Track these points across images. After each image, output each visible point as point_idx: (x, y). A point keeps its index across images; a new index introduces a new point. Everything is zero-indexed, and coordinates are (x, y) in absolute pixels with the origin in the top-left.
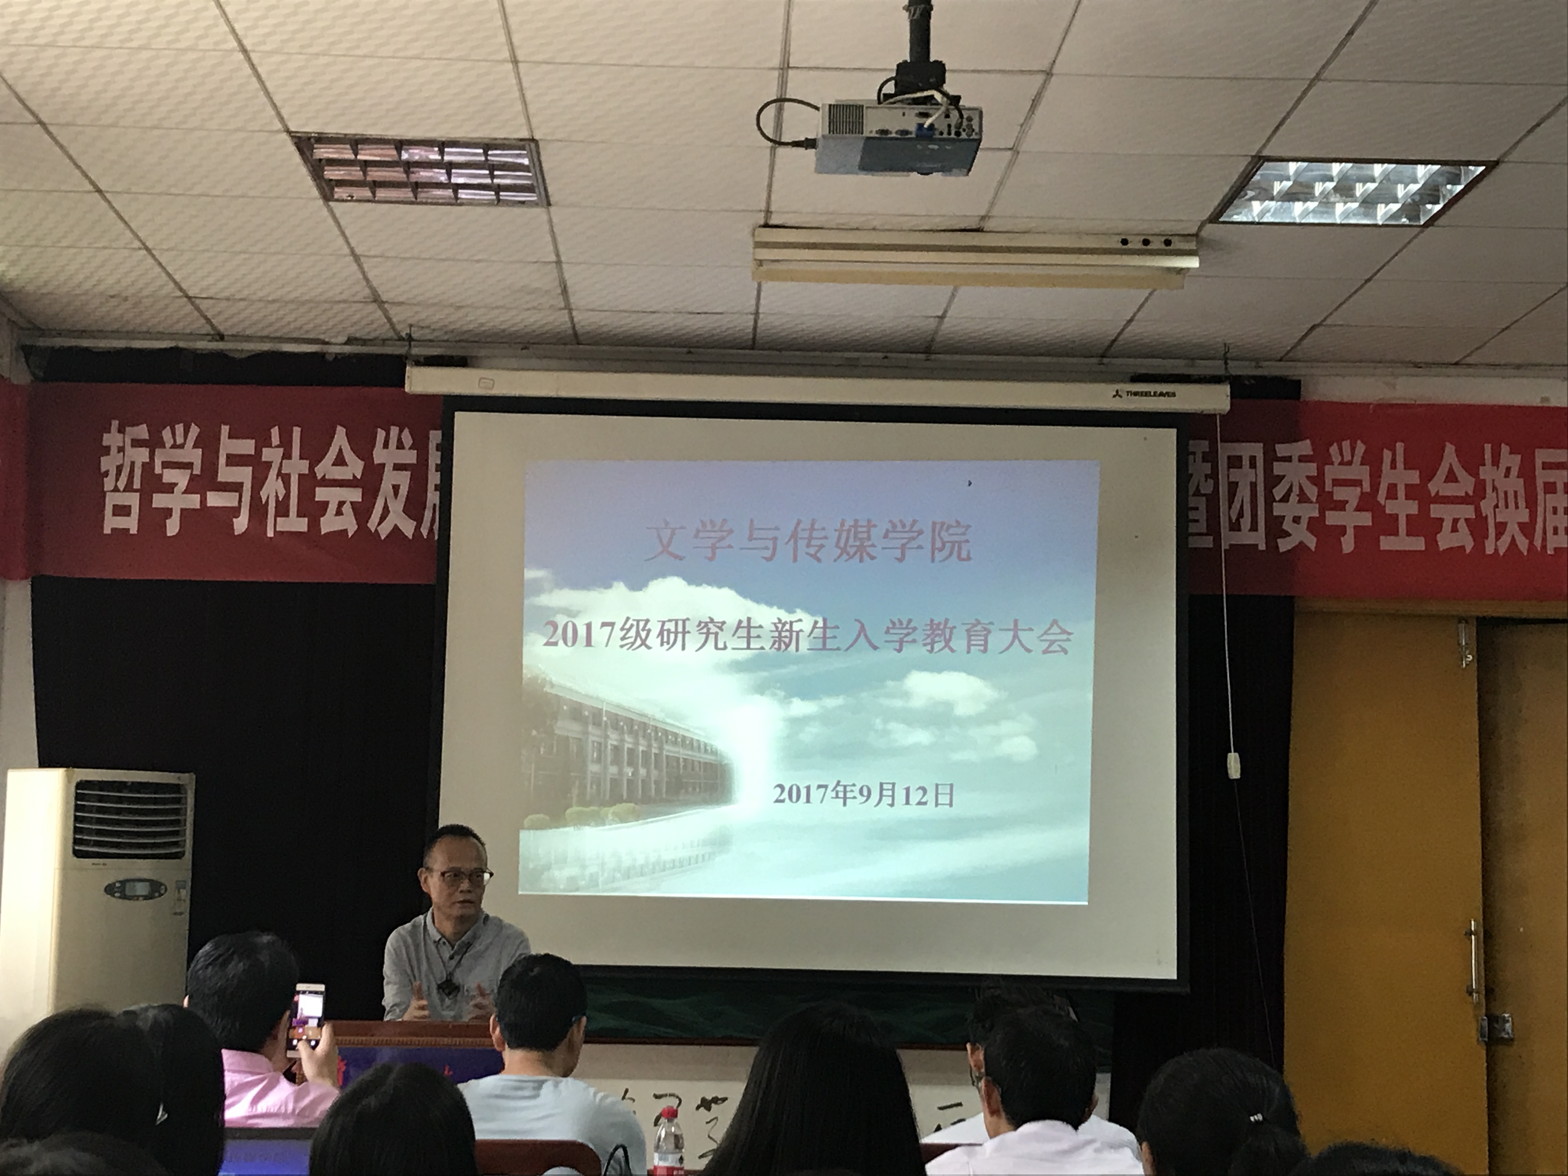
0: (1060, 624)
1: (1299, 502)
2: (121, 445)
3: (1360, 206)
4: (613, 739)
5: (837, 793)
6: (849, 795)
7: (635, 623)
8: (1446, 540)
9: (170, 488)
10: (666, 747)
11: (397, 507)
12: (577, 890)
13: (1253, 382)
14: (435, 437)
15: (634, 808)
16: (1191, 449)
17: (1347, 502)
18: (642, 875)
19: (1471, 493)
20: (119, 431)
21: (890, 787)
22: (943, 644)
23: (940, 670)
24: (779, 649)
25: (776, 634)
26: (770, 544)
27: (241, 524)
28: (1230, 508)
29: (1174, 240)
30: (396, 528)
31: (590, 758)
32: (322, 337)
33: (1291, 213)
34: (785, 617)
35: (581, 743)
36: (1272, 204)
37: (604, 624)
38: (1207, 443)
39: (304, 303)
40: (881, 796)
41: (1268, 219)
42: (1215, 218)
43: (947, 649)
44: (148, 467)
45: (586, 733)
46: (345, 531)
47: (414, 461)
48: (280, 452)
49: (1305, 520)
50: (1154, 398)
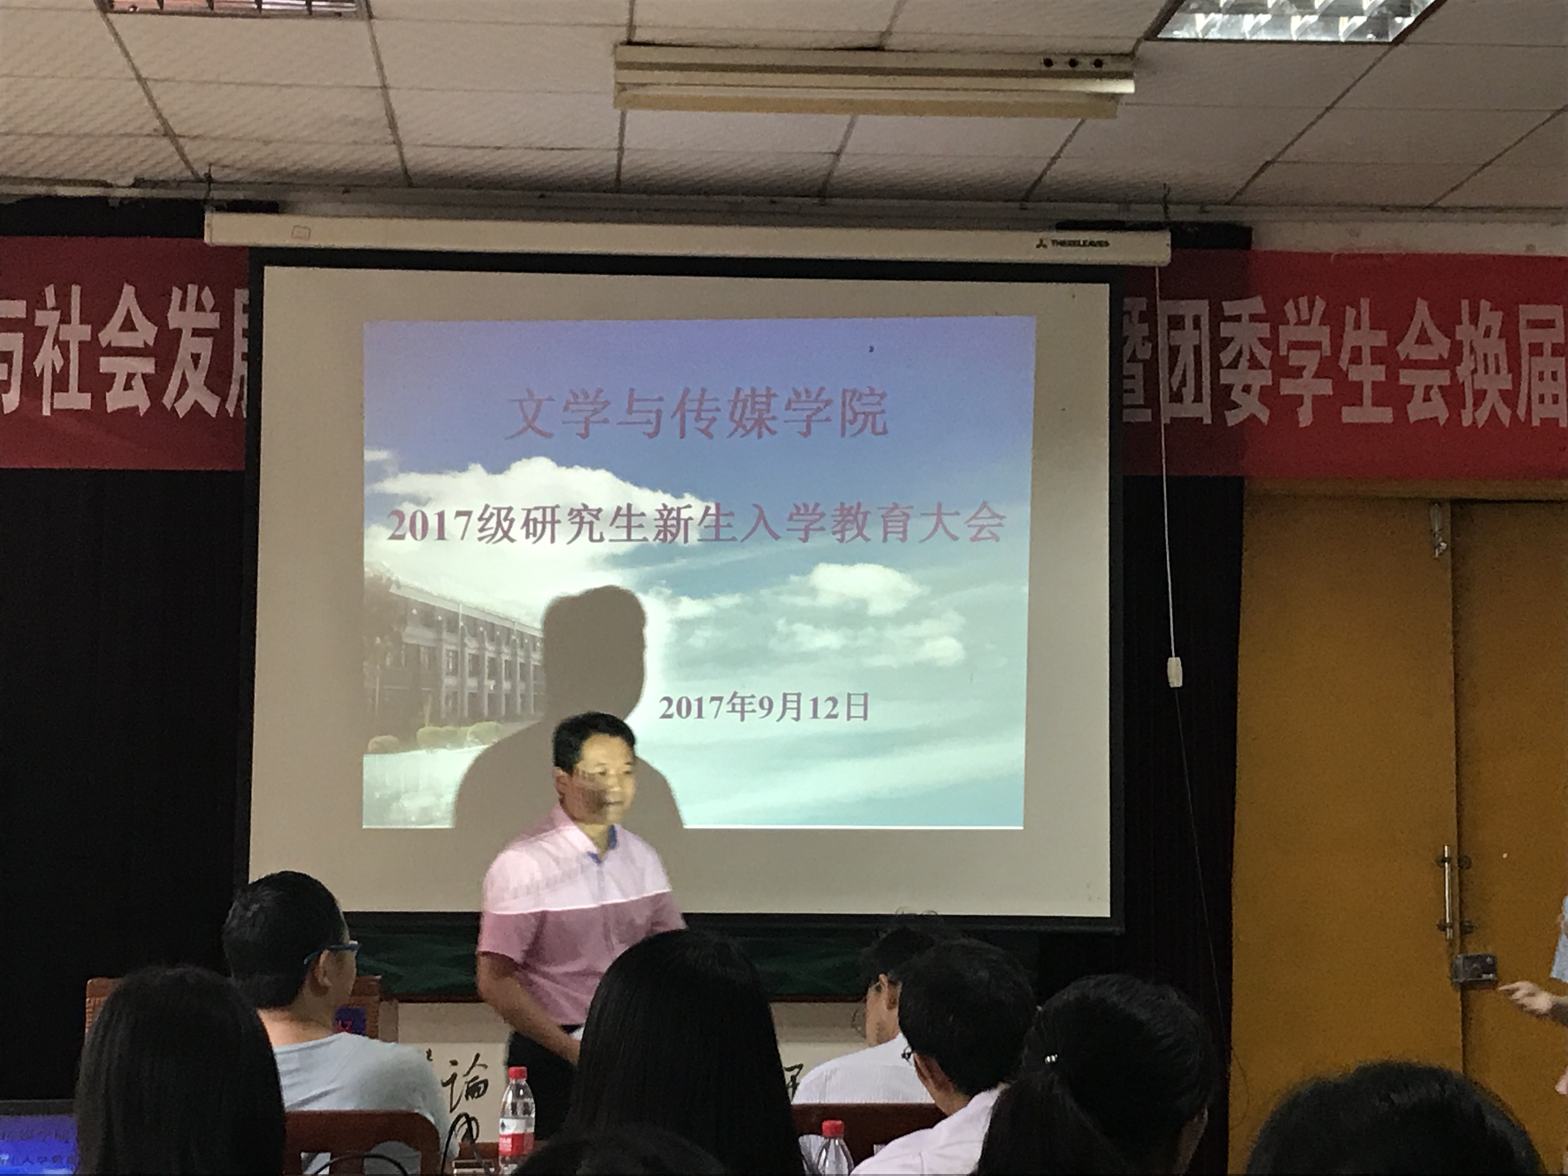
1: (1250, 368)
3: (1319, 20)
4: (471, 647)
5: (734, 705)
6: (747, 708)
7: (495, 512)
8: (1416, 411)
11: (197, 378)
12: (430, 823)
13: (1197, 229)
14: (241, 296)
15: (497, 727)
16: (1126, 308)
17: (1304, 367)
19: (1446, 356)
21: (795, 698)
22: (855, 532)
24: (664, 540)
25: (661, 523)
26: (653, 417)
27: (11, 401)
28: (1171, 375)
29: (1107, 60)
30: (196, 404)
31: (444, 667)
32: (102, 178)
33: (1240, 29)
35: (434, 653)
36: (1218, 18)
37: (459, 514)
38: (1144, 300)
39: (80, 137)
41: (1214, 35)
42: (1152, 34)
43: (859, 538)
45: (440, 641)
46: (136, 408)
47: (216, 325)
48: (57, 314)
49: (1256, 389)
50: (1083, 248)
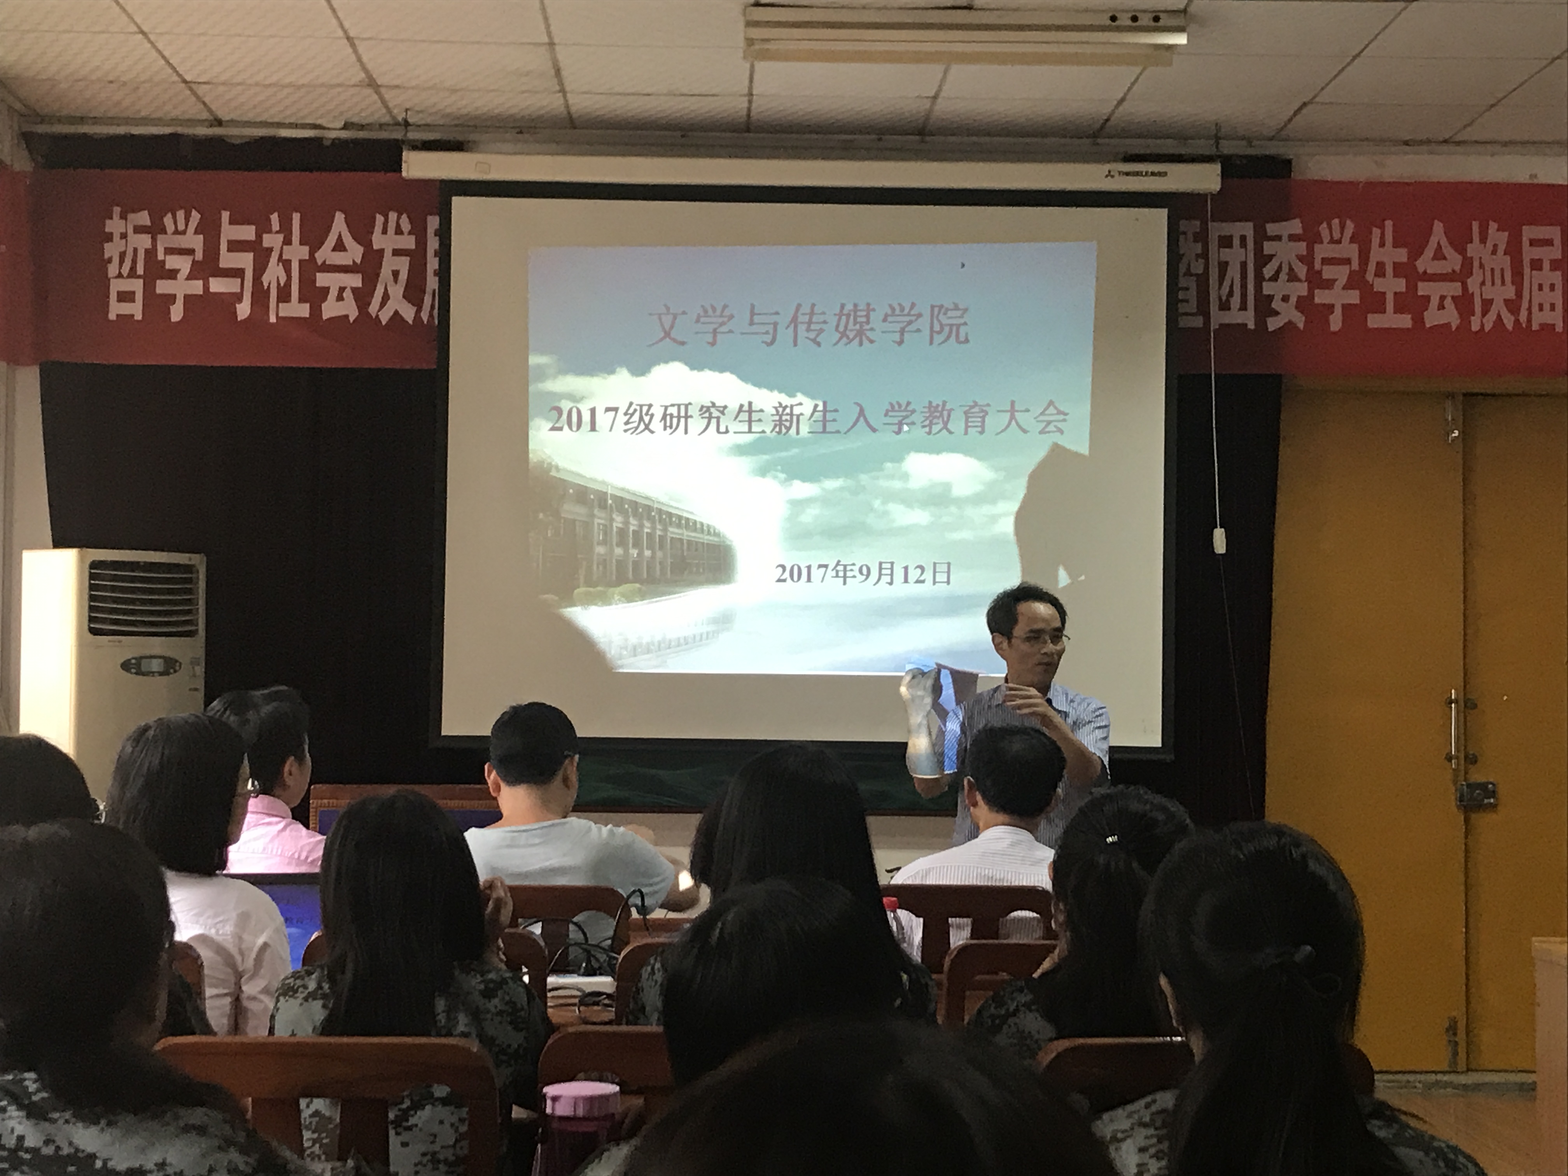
0: (1057, 405)
1: (1288, 280)
2: (124, 231)
4: (618, 521)
5: (837, 572)
6: (849, 574)
7: (638, 408)
8: (1433, 318)
9: (172, 274)
10: (671, 529)
11: (397, 291)
13: (1244, 161)
14: (433, 222)
15: (639, 588)
16: (1182, 229)
17: (1336, 280)
18: (649, 651)
19: (1458, 271)
20: (121, 218)
21: (889, 566)
22: (940, 426)
23: (938, 452)
24: (779, 432)
25: (777, 418)
26: (770, 328)
27: (244, 310)
28: (1220, 288)
29: (1162, 16)
30: (396, 313)
31: (596, 538)
32: (319, 122)
34: (786, 400)
35: (587, 526)
37: (608, 410)
38: (1198, 223)
39: (299, 87)
40: (880, 575)
43: (945, 431)
44: (151, 253)
45: (592, 516)
46: (346, 317)
47: (413, 246)
48: (280, 237)
49: (1293, 300)
50: (1146, 178)
